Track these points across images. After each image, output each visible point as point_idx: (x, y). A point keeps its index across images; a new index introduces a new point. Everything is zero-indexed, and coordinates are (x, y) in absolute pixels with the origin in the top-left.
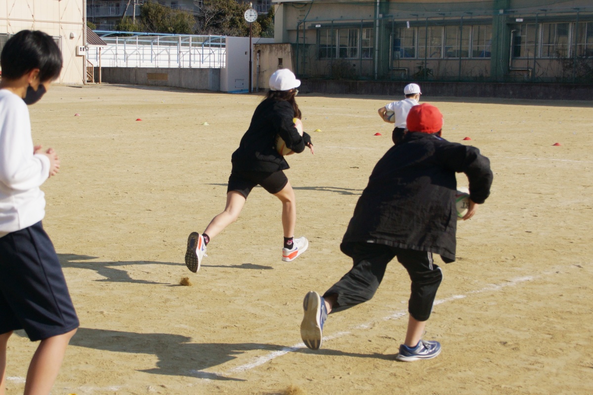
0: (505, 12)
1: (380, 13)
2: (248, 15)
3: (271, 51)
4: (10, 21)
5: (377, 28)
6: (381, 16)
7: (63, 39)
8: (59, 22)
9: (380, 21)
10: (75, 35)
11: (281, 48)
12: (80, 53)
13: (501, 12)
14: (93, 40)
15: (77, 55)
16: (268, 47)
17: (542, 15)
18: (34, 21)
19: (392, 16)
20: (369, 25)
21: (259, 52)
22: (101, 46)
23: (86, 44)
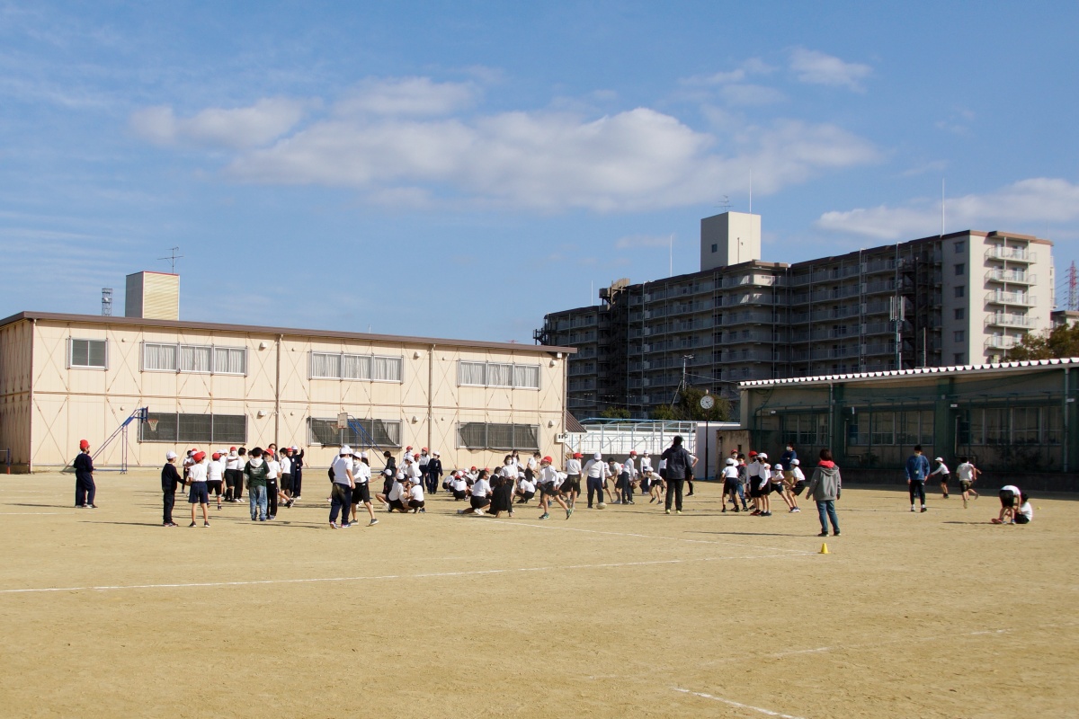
0: (947, 397)
1: (834, 399)
2: (704, 402)
3: (732, 437)
4: (489, 412)
5: (831, 414)
6: (834, 401)
7: (542, 427)
8: (538, 411)
9: (834, 407)
10: (553, 423)
11: (740, 435)
12: (559, 440)
13: (943, 397)
14: (572, 428)
15: (556, 443)
16: (729, 433)
17: (983, 400)
18: (512, 410)
19: (846, 402)
20: (825, 411)
21: (721, 438)
22: (582, 433)
23: (566, 431)
